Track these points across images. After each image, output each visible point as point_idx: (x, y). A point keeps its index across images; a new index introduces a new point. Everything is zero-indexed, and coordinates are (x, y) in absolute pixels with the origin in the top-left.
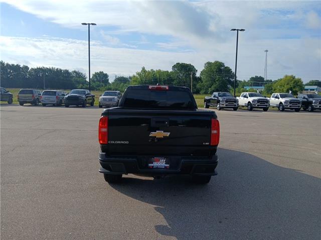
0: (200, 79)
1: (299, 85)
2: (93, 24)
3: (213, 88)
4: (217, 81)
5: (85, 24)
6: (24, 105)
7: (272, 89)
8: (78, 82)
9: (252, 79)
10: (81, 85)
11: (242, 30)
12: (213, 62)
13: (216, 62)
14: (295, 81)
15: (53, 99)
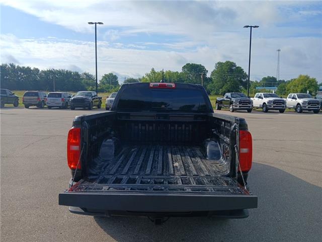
0: (210, 79)
1: (314, 86)
2: (100, 23)
3: (224, 89)
4: (228, 81)
5: (92, 23)
6: (30, 107)
7: (285, 90)
8: (88, 84)
9: (265, 79)
10: (91, 87)
11: (255, 27)
12: (224, 62)
13: (228, 62)
14: (310, 81)
15: (59, 101)
